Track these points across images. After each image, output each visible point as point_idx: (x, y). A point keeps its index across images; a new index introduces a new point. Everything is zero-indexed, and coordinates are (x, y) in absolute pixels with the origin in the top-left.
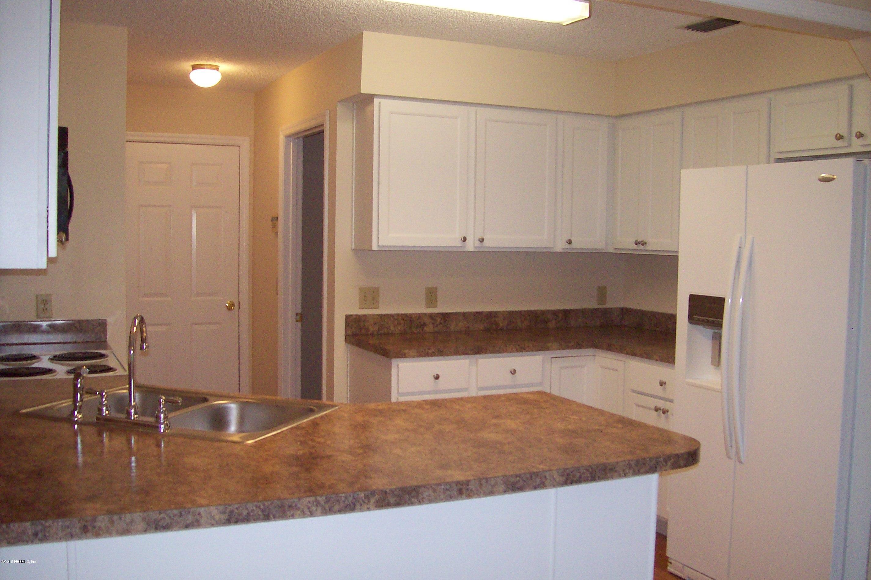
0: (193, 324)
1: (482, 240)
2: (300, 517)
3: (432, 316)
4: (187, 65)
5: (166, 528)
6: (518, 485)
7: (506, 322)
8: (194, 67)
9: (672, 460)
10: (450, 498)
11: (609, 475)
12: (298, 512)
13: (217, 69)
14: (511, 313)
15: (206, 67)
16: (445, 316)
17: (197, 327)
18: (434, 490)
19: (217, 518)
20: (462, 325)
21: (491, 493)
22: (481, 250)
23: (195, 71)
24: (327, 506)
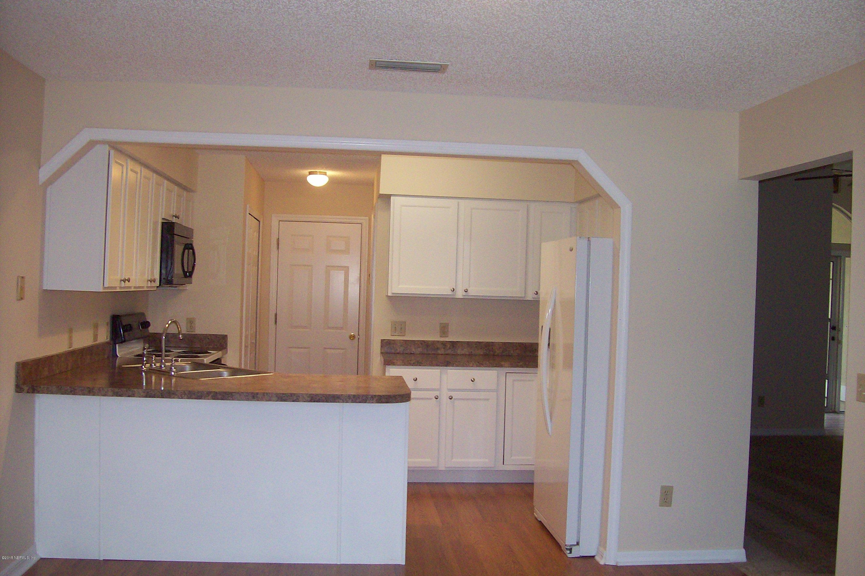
0: (325, 348)
1: (466, 291)
2: (177, 398)
3: (444, 344)
4: (306, 172)
5: (120, 396)
6: (284, 398)
7: (501, 350)
8: (310, 173)
9: (377, 398)
10: (248, 400)
11: (337, 400)
12: (176, 396)
13: (325, 174)
14: (504, 344)
15: (318, 173)
16: (454, 344)
17: (329, 351)
18: (240, 395)
19: (142, 394)
20: (466, 351)
21: (270, 400)
22: (467, 297)
23: (310, 175)
24: (189, 396)
